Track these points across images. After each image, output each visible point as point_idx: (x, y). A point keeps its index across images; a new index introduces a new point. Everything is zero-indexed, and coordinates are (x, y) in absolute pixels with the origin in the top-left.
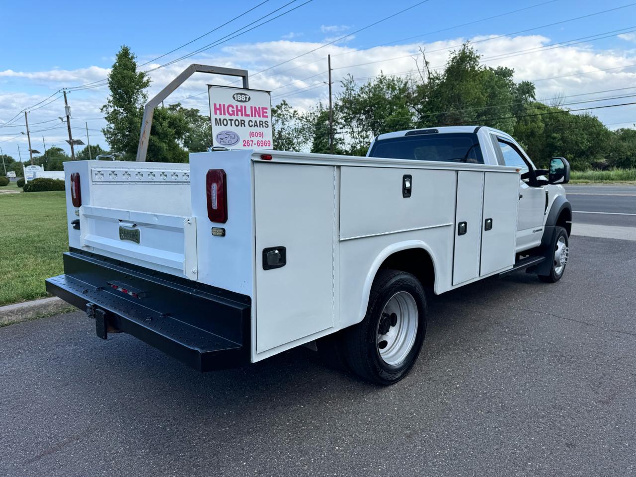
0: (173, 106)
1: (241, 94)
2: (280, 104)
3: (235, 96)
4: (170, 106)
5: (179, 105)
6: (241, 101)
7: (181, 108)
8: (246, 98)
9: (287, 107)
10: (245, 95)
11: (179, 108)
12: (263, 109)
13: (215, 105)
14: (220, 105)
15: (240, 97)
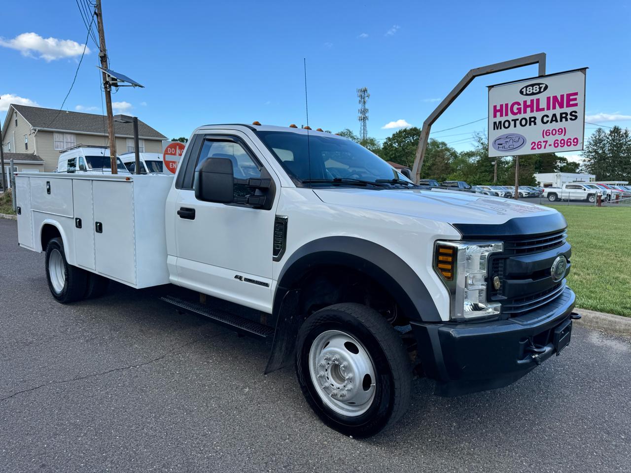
1: (533, 85)
3: (524, 90)
6: (533, 94)
8: (540, 88)
10: (539, 84)
12: (569, 95)
13: (495, 107)
14: (501, 106)
15: (530, 90)
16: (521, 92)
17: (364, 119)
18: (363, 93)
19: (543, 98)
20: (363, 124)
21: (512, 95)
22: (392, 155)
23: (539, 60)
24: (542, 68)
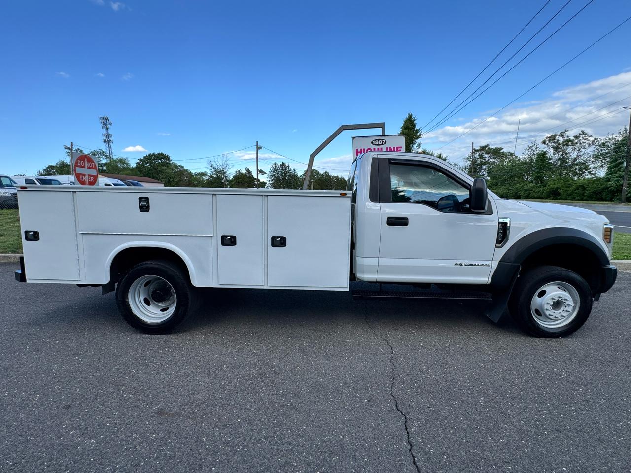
0: (483, 147)
1: (378, 140)
2: (578, 135)
3: (374, 142)
4: (481, 147)
5: (487, 146)
6: (379, 145)
7: (489, 148)
8: (383, 142)
9: (586, 136)
10: (382, 140)
11: (487, 148)
12: (397, 148)
13: (357, 150)
14: (361, 150)
15: (377, 142)
16: (372, 143)
17: (109, 142)
18: (105, 122)
19: (384, 147)
20: (108, 146)
21: (367, 144)
22: (145, 172)
23: (381, 126)
24: (383, 131)
